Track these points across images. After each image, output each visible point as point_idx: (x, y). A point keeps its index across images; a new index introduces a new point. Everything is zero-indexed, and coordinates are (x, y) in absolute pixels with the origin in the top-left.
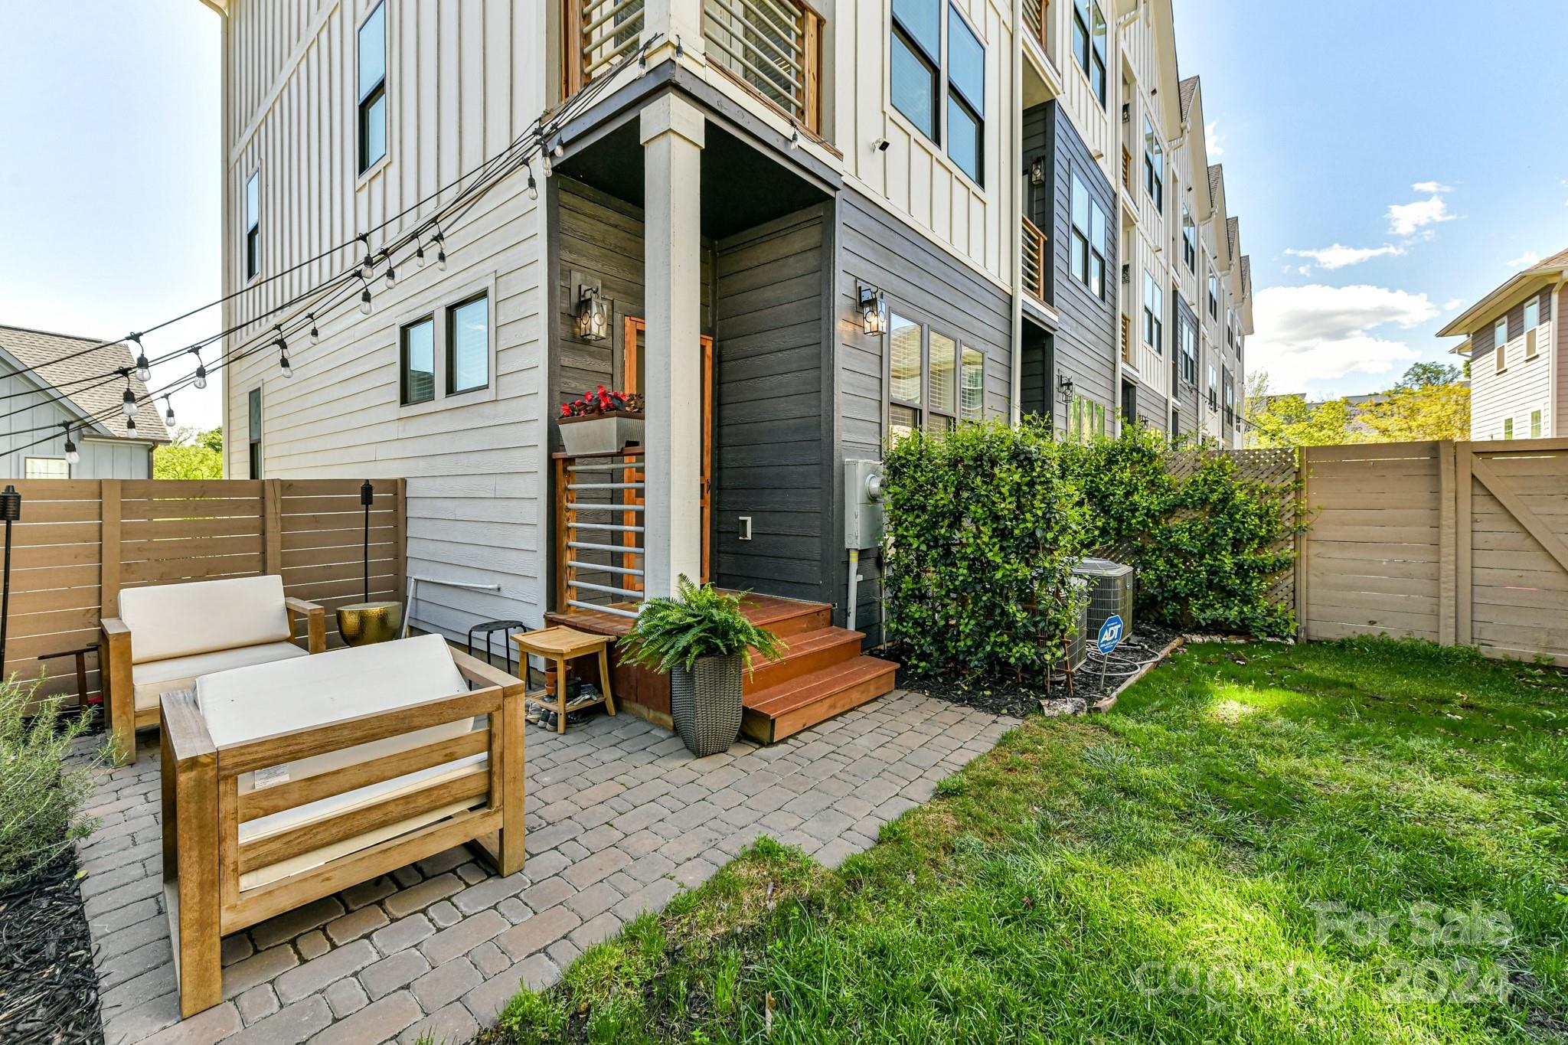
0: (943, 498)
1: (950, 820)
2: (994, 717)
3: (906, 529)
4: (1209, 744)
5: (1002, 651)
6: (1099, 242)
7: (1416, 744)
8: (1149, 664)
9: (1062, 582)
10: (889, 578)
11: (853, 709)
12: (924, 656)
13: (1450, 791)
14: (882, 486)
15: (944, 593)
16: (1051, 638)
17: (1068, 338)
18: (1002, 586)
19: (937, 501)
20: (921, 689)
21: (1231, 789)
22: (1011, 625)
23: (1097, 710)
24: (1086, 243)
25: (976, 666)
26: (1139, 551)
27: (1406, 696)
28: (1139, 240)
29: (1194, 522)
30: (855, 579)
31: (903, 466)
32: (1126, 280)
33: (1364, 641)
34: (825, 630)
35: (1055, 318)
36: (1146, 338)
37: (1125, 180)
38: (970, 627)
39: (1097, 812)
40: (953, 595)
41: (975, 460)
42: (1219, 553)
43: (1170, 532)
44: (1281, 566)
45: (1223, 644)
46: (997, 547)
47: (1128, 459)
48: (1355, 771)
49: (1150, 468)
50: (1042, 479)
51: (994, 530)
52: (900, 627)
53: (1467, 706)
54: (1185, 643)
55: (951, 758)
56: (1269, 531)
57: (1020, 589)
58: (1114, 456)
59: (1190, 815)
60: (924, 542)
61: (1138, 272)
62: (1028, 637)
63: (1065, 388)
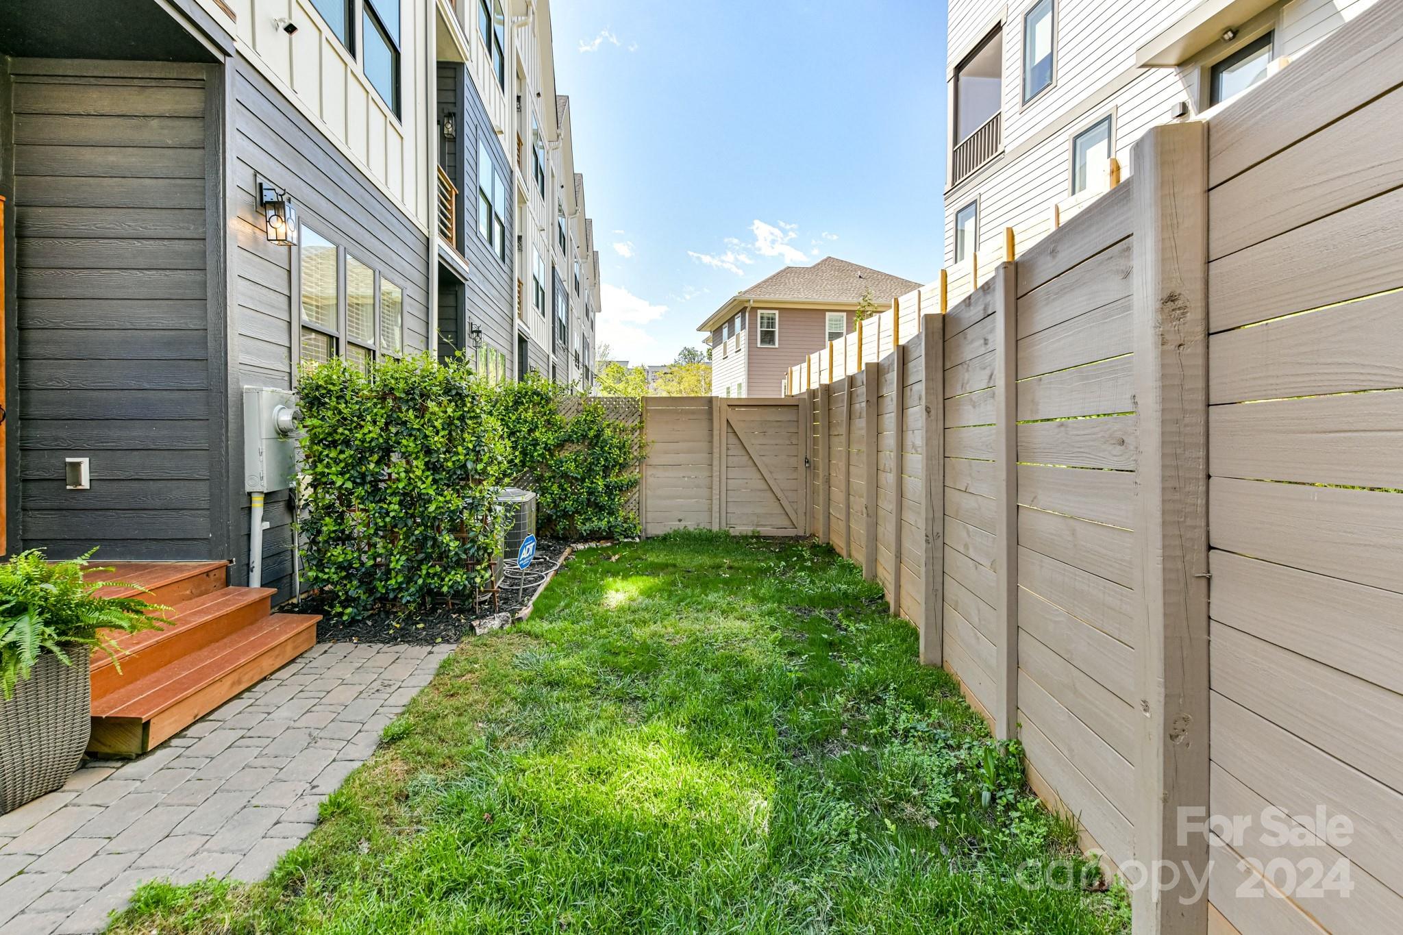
0: (371, 431)
1: (399, 767)
2: (429, 648)
3: (328, 466)
4: (602, 628)
5: (435, 582)
6: (499, 208)
7: (712, 597)
8: (551, 572)
9: (490, 510)
10: (305, 522)
11: (264, 679)
12: (348, 601)
13: (732, 624)
14: (294, 418)
15: (372, 531)
16: (479, 562)
17: (477, 290)
18: (435, 518)
19: (364, 434)
20: (348, 637)
21: (620, 659)
22: (443, 555)
23: (520, 619)
24: (490, 207)
25: (408, 602)
26: (539, 479)
27: (701, 566)
28: (529, 217)
29: (577, 453)
30: (259, 526)
31: (323, 396)
32: (520, 249)
33: (677, 533)
34: (219, 592)
35: (467, 269)
36: (534, 302)
37: (518, 162)
38: (401, 563)
39: (532, 709)
40: (381, 533)
41: (407, 393)
42: (595, 478)
43: (562, 462)
44: (633, 484)
45: (597, 549)
46: (430, 478)
47: (531, 401)
48: (685, 625)
49: (547, 409)
50: (472, 414)
51: (426, 464)
52: (320, 575)
53: (730, 568)
54: (573, 551)
55: (391, 701)
56: (625, 459)
57: (452, 520)
58: (519, 398)
59: (599, 688)
60: (349, 479)
61: (529, 242)
62: (459, 563)
63: (475, 334)
